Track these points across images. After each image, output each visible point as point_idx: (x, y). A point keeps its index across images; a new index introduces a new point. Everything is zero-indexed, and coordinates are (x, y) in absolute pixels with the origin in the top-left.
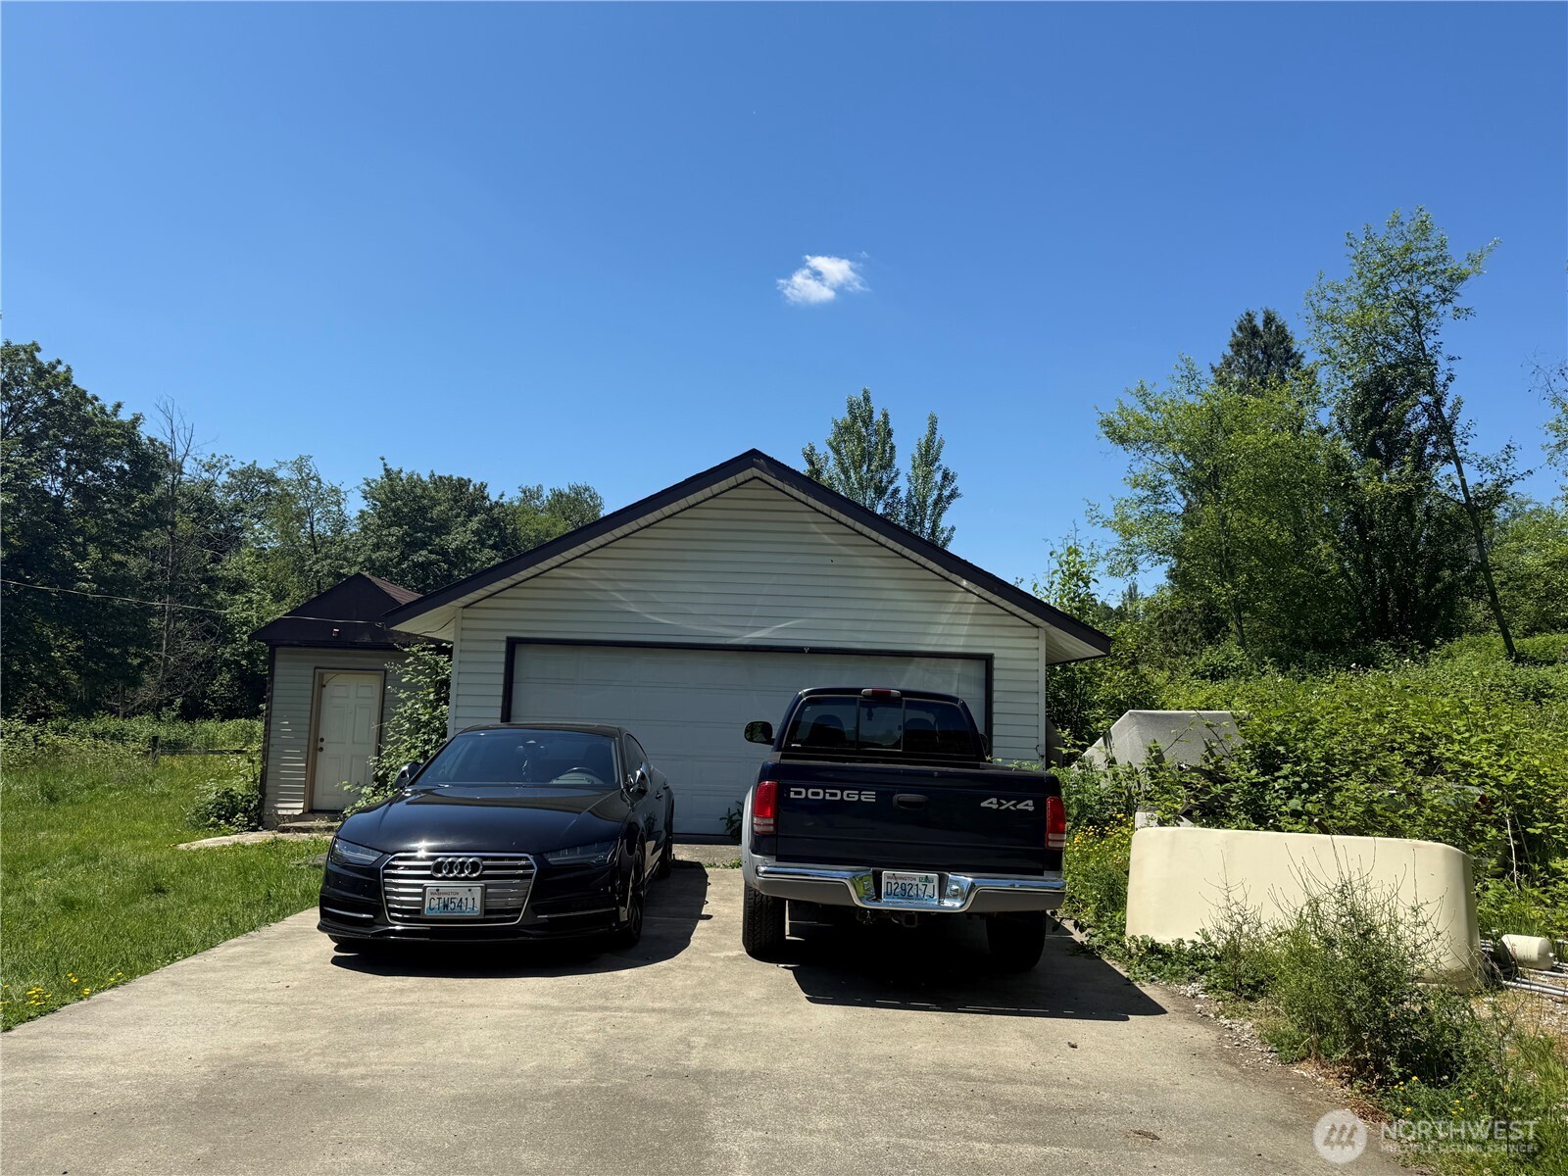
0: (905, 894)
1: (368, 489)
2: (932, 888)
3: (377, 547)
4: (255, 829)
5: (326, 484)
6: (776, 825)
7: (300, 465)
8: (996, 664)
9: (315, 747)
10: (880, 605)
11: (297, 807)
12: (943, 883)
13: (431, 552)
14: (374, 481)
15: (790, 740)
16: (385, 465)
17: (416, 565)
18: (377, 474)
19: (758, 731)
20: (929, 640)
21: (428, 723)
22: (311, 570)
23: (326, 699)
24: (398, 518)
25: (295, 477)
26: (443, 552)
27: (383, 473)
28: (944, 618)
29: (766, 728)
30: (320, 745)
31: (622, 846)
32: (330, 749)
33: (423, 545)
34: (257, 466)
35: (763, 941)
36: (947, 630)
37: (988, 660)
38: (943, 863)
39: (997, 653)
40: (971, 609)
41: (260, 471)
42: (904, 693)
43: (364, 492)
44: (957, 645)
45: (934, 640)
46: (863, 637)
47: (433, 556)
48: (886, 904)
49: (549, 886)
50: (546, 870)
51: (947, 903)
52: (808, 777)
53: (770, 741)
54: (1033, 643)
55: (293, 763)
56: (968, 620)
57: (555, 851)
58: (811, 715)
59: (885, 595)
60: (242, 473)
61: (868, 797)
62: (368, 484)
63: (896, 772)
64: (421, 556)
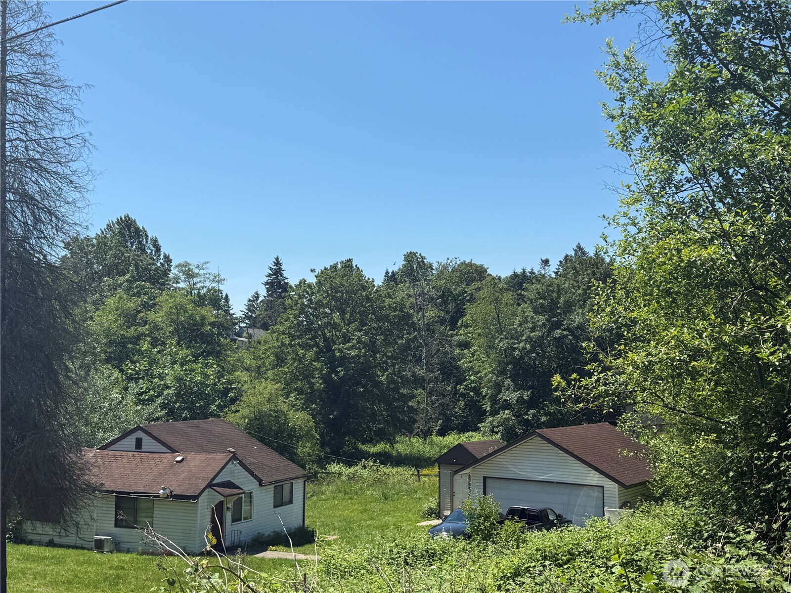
4: (438, 519)
8: (605, 489)
9: (452, 495)
23: (454, 481)
30: (454, 494)
36: (591, 478)
37: (602, 487)
39: (605, 486)
44: (594, 483)
45: (588, 481)
55: (447, 499)
64: (557, 333)
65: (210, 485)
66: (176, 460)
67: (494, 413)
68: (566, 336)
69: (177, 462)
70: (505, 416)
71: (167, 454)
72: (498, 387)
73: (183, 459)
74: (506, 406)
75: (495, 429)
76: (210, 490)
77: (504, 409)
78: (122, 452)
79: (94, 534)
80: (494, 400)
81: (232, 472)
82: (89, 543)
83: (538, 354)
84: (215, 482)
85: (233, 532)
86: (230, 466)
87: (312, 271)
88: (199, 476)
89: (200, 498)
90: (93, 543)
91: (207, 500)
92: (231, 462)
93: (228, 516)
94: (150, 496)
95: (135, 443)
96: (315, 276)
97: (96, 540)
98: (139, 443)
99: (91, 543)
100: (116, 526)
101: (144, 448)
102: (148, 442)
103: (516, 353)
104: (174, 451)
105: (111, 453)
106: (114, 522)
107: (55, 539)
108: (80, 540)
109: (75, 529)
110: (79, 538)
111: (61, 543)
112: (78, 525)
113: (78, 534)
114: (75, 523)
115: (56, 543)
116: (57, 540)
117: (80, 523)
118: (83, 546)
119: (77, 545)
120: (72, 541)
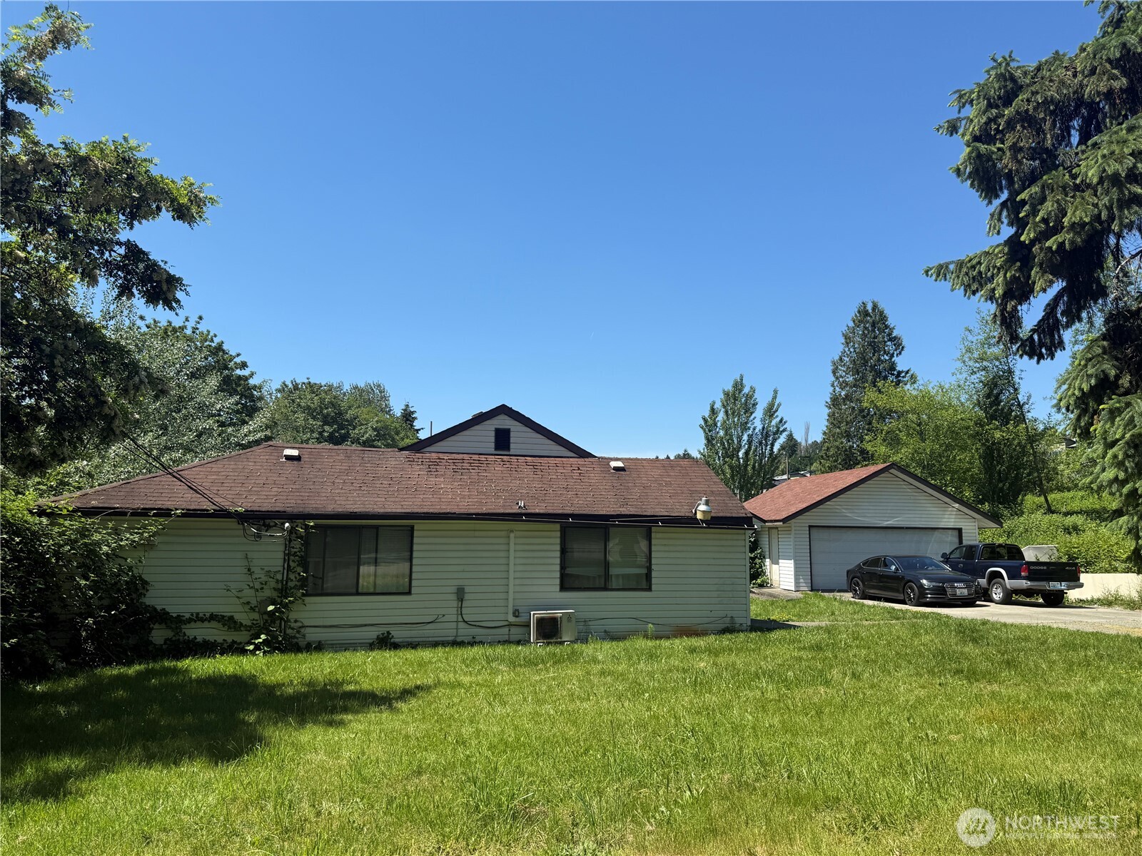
8: (963, 531)
10: (926, 512)
12: (1061, 584)
20: (942, 524)
28: (946, 516)
36: (947, 520)
37: (960, 530)
39: (963, 527)
40: (954, 513)
44: (951, 525)
46: (922, 523)
54: (974, 524)
56: (954, 517)
59: (928, 509)
79: (510, 608)
82: (491, 630)
90: (532, 629)
94: (656, 522)
95: (493, 440)
98: (502, 440)
100: (563, 588)
101: (514, 448)
102: (522, 436)
106: (558, 581)
107: (395, 633)
108: (467, 626)
109: (455, 604)
110: (466, 622)
111: (410, 640)
112: (460, 594)
113: (461, 614)
114: (454, 589)
115: (397, 640)
116: (398, 634)
117: (466, 590)
118: (477, 639)
119: (459, 639)
120: (448, 632)
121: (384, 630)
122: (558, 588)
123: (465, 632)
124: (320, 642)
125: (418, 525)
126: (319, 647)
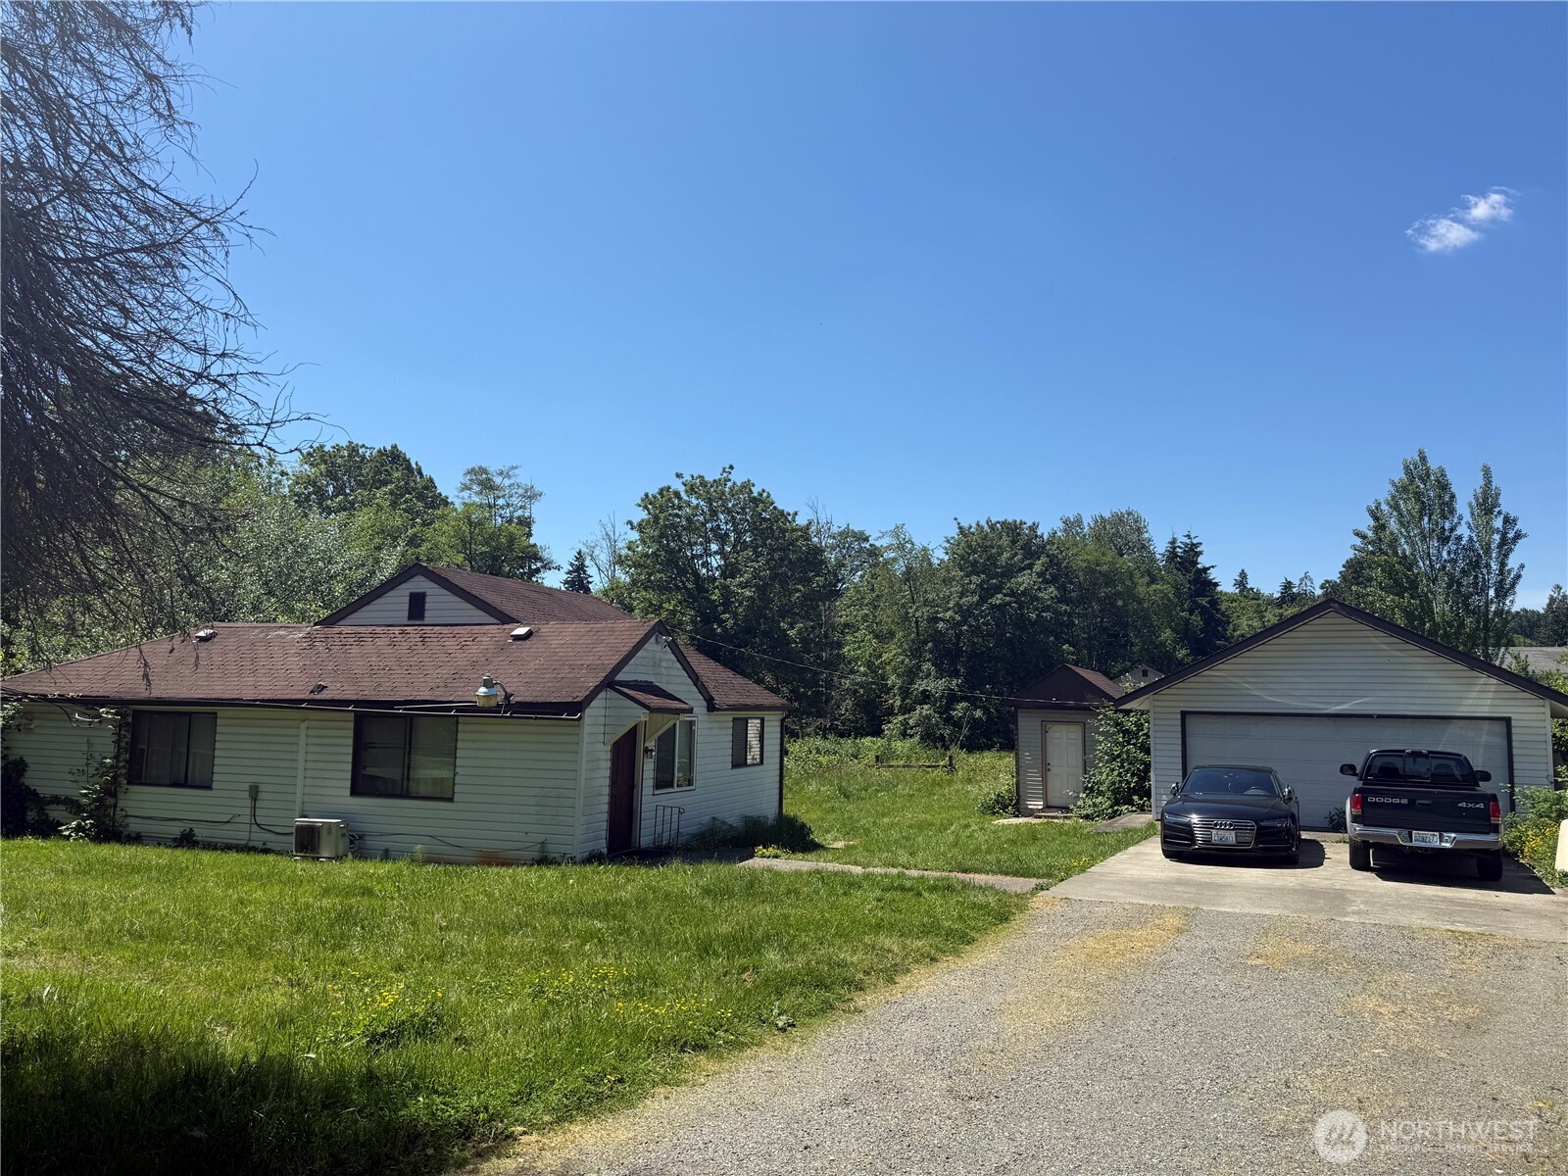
0: (1423, 840)
1: (948, 545)
2: (1437, 839)
3: (962, 595)
4: (1017, 816)
5: (918, 546)
6: (1362, 812)
7: (897, 532)
8: (1515, 723)
9: (1045, 769)
11: (1039, 804)
12: (1441, 837)
13: (1005, 595)
14: (953, 538)
15: (1367, 775)
16: (959, 524)
17: (993, 607)
18: (953, 532)
19: (1348, 769)
20: (1462, 709)
21: (1119, 756)
22: (914, 616)
23: (1048, 741)
24: (974, 569)
25: (894, 542)
26: (1012, 594)
27: (958, 531)
28: (1473, 695)
29: (1352, 768)
30: (1048, 767)
31: (1290, 821)
32: (1054, 770)
33: (998, 589)
34: (851, 528)
35: (1359, 862)
36: (1475, 702)
37: (1508, 721)
38: (1441, 829)
39: (1516, 716)
41: (853, 531)
42: (1430, 752)
43: (946, 548)
44: (1483, 712)
45: (1466, 709)
46: (1415, 708)
47: (1008, 598)
48: (1415, 844)
49: (1263, 834)
50: (1260, 828)
51: (1443, 844)
52: (1376, 793)
53: (1355, 775)
54: (1541, 709)
55: (1033, 778)
56: (1491, 695)
57: (1262, 821)
58: (1378, 763)
60: (841, 534)
61: (1405, 801)
62: (948, 541)
63: (1418, 791)
64: (998, 599)
65: (610, 683)
66: (514, 633)
67: (906, 710)
68: (1009, 604)
69: (517, 638)
70: (924, 712)
71: (487, 627)
72: (912, 674)
73: (528, 635)
74: (925, 698)
75: (909, 731)
76: (611, 694)
77: (922, 703)
78: (374, 628)
79: (297, 813)
80: (905, 693)
81: (656, 664)
82: (281, 837)
83: (970, 626)
84: (620, 677)
85: (660, 812)
86: (651, 645)
87: (679, 476)
88: (579, 662)
89: (587, 711)
90: (293, 839)
91: (602, 721)
92: (653, 639)
93: (648, 769)
94: (450, 709)
95: (407, 607)
96: (683, 484)
97: (300, 829)
98: (417, 607)
99: (286, 838)
100: (355, 791)
101: (430, 615)
102: (438, 601)
103: (941, 625)
104: (506, 619)
105: (346, 630)
106: (348, 784)
107: (196, 831)
108: (260, 830)
109: (248, 803)
110: (258, 825)
111: (210, 840)
112: (254, 792)
113: (255, 816)
114: (246, 787)
115: (198, 839)
116: (201, 833)
117: (261, 789)
118: (269, 846)
119: (251, 844)
120: (240, 833)
121: (187, 826)
122: (348, 792)
123: (259, 837)
124: (139, 833)
125: (222, 712)
126: (136, 839)
